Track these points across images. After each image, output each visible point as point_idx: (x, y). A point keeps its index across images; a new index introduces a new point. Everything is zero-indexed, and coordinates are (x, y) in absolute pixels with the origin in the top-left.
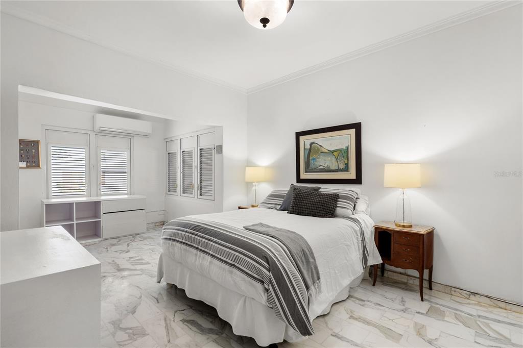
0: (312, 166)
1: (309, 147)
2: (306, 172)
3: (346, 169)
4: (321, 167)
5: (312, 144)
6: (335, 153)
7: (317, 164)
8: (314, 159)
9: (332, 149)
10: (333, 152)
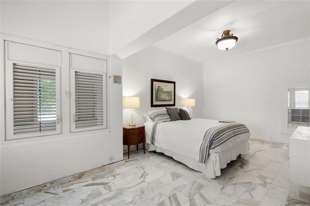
0: (159, 98)
1: (157, 88)
2: (156, 101)
3: (171, 100)
4: (162, 99)
5: (159, 87)
6: (168, 93)
7: (161, 97)
8: (160, 95)
9: (167, 91)
10: (167, 92)
